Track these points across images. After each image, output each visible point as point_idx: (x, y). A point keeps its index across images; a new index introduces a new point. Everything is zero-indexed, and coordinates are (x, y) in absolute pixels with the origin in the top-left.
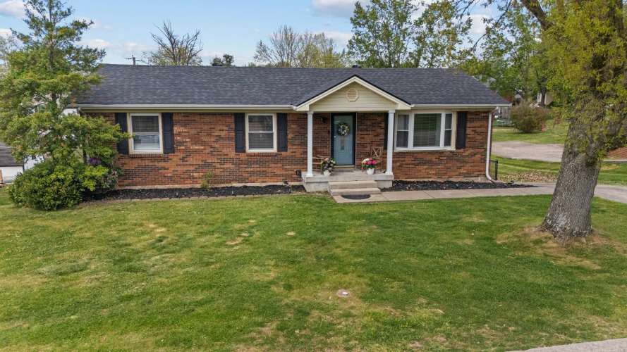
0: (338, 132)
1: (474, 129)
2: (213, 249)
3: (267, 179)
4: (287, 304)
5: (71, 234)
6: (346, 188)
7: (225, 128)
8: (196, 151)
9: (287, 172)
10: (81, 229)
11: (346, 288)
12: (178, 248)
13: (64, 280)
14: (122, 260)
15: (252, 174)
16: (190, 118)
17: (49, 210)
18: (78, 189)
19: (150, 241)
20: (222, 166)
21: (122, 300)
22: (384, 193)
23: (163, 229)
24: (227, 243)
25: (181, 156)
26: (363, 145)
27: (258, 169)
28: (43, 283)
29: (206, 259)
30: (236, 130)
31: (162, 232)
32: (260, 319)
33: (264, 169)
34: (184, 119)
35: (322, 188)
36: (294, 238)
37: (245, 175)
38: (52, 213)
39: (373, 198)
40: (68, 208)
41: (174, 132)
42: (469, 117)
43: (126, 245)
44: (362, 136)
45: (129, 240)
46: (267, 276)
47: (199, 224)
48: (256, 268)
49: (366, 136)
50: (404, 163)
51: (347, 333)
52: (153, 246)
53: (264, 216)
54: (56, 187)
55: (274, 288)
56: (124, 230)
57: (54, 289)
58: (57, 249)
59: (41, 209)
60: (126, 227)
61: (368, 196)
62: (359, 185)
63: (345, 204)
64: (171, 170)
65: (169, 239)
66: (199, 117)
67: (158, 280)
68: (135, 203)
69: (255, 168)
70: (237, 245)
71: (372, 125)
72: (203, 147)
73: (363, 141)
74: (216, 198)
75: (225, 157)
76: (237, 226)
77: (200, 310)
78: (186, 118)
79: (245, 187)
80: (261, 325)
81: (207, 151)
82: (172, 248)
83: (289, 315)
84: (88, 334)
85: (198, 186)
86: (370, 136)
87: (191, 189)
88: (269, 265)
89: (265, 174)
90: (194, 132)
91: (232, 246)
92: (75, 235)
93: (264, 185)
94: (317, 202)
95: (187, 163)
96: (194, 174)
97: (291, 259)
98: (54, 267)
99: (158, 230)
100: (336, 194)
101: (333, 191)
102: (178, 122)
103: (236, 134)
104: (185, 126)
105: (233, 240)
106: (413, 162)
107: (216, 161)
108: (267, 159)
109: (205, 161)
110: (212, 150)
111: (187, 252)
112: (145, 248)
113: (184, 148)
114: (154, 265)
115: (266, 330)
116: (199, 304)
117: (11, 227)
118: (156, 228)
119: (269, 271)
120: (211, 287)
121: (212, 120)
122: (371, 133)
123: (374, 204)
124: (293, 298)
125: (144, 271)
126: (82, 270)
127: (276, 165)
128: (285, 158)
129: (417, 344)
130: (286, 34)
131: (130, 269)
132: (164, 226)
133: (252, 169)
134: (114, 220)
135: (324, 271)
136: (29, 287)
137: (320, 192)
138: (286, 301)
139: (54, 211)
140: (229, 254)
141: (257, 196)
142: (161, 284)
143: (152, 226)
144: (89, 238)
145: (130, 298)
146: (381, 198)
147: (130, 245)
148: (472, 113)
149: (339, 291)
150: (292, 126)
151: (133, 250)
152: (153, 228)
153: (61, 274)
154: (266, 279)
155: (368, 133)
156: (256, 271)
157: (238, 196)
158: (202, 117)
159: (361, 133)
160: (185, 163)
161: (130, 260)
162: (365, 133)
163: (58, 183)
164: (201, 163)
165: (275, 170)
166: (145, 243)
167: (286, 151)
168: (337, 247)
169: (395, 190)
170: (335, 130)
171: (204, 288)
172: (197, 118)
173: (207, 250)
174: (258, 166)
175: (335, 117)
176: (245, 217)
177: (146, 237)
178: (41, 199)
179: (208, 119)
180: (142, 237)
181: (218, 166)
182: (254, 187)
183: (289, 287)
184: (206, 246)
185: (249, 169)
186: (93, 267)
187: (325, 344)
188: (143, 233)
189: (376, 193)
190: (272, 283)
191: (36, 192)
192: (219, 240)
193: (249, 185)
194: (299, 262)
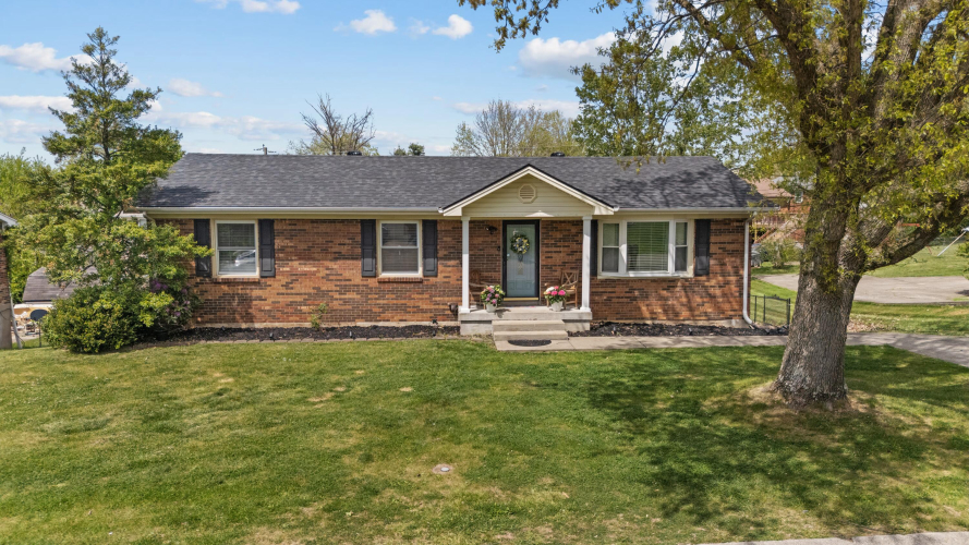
0: (513, 248)
1: (722, 246)
2: (284, 408)
3: (407, 317)
4: (353, 480)
5: (105, 383)
6: (516, 330)
7: (347, 241)
8: (305, 274)
9: (437, 307)
10: (121, 377)
11: (450, 462)
12: (238, 403)
13: (68, 440)
14: (158, 417)
15: (385, 308)
16: (298, 227)
17: (89, 353)
18: (131, 325)
19: (206, 395)
20: (343, 297)
21: (132, 467)
22: (573, 339)
23: (231, 380)
24: (310, 400)
25: (284, 280)
26: (549, 267)
27: (395, 302)
28: (40, 442)
29: (269, 419)
30: (363, 244)
31: (228, 383)
32: (305, 497)
33: (403, 302)
34: (290, 227)
35: (483, 329)
36: (408, 394)
37: (376, 310)
38: (93, 356)
39: (554, 345)
40: (114, 350)
41: (276, 247)
42: (713, 227)
43: (170, 398)
44: (549, 255)
45: (178, 393)
46: (343, 443)
47: (282, 374)
48: (332, 432)
49: (554, 255)
50: (613, 295)
51: (418, 518)
52: (206, 401)
53: (380, 365)
54: (99, 321)
55: (346, 460)
56: (177, 380)
57: (51, 450)
58: (76, 402)
59: (79, 352)
60: (181, 376)
61: (549, 342)
62: (537, 325)
63: (507, 353)
64: (269, 301)
65: (232, 393)
66: (310, 225)
67: (192, 442)
68: (209, 347)
69: (389, 299)
70: (321, 402)
71: (564, 239)
72: (315, 269)
73: (550, 261)
74: (325, 341)
75: (347, 283)
76: (335, 378)
77: (230, 483)
78: (293, 227)
79: (375, 327)
80: (305, 504)
81: (321, 275)
82: (231, 403)
83: (350, 494)
84: (70, 506)
85: (308, 325)
86: (561, 255)
87: (296, 328)
88: (352, 429)
89: (404, 309)
90: (303, 246)
91: (314, 404)
92: (109, 385)
93: (403, 324)
94: (467, 349)
95: (293, 291)
96: (303, 308)
97: (388, 422)
98: (63, 423)
99: (223, 381)
100: (500, 338)
101: (496, 333)
102: (281, 233)
103: (363, 250)
104: (291, 238)
105: (318, 396)
106: (628, 295)
107: (334, 288)
108: (408, 286)
109: (318, 289)
110: (328, 272)
111: (248, 410)
112: (193, 404)
113: (288, 269)
114: (196, 425)
115: (309, 511)
116: (232, 474)
117: (31, 373)
118: (222, 378)
119: (350, 436)
120: (257, 454)
121: (328, 230)
122: (562, 249)
123: (553, 353)
124: (367, 471)
125: (179, 432)
126: (97, 428)
127: (420, 296)
128: (435, 285)
129: (509, 536)
130: (501, 112)
131: (162, 429)
132: (234, 376)
133: (385, 302)
134: (170, 366)
135: (429, 439)
136: (21, 446)
137: (480, 336)
138: (356, 476)
139: (96, 354)
140: (304, 414)
141: (385, 339)
142: (194, 448)
143: (218, 375)
144: (125, 389)
145: (144, 464)
146: (565, 345)
147: (175, 398)
148: (717, 222)
149: (439, 466)
150: (445, 239)
151: (176, 405)
152: (218, 378)
153: (68, 432)
154: (340, 447)
155: (558, 249)
156: (330, 437)
157: (358, 339)
158: (315, 225)
159: (547, 250)
160: (289, 291)
161: (167, 417)
162: (554, 249)
163: (101, 315)
164: (312, 291)
165: (420, 304)
166: (196, 397)
167: (436, 276)
168: (463, 409)
169: (592, 335)
170: (509, 244)
171: (247, 455)
172: (307, 227)
173: (278, 408)
174: (394, 296)
175: (509, 228)
176: (352, 366)
177: (202, 389)
178: (79, 337)
179: (323, 228)
180: (197, 389)
181: (337, 296)
182: (387, 328)
183: (368, 459)
184: (277, 403)
185: (381, 302)
186: (114, 425)
187: (380, 531)
188: (200, 384)
189: (562, 338)
190: (345, 452)
191: (72, 326)
192: (299, 396)
193: (381, 324)
194: (399, 427)
